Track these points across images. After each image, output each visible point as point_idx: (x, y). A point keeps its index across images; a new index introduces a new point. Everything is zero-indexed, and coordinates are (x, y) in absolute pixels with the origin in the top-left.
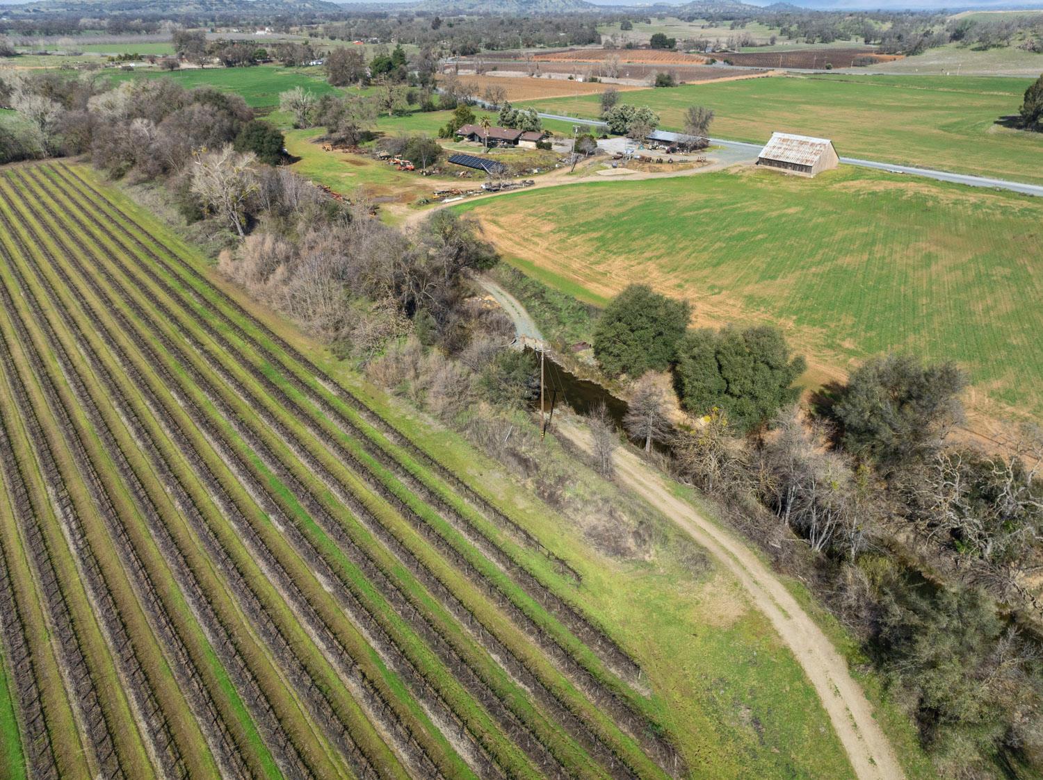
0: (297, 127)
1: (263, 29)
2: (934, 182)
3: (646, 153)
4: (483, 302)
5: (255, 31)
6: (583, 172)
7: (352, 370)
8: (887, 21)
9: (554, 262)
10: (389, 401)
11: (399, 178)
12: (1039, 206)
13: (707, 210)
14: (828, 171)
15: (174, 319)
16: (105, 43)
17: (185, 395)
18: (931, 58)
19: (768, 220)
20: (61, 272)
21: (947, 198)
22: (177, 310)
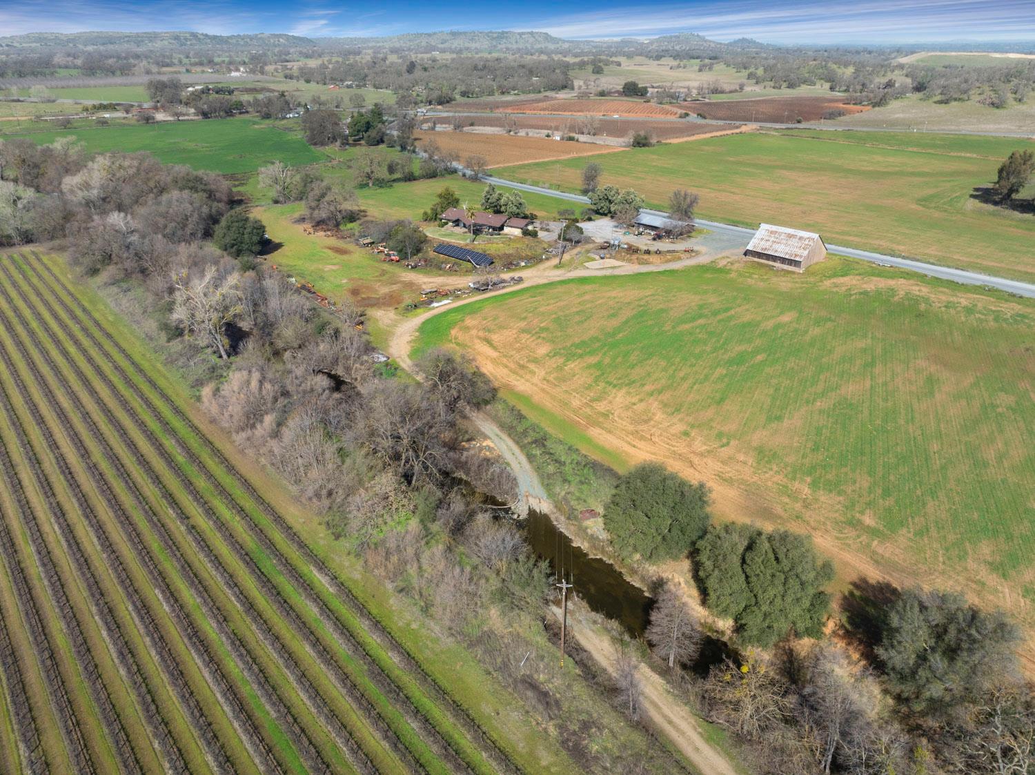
0: (276, 202)
1: (238, 70)
2: (921, 278)
3: (632, 239)
4: (481, 449)
5: (230, 71)
6: (570, 265)
7: (349, 554)
8: (849, 64)
9: (553, 398)
10: (391, 602)
11: (384, 273)
12: (1029, 310)
13: (702, 321)
14: (817, 264)
15: (157, 480)
16: (79, 87)
17: (172, 595)
18: (896, 110)
19: (764, 333)
20: (34, 409)
21: (939, 298)
22: (159, 464)
